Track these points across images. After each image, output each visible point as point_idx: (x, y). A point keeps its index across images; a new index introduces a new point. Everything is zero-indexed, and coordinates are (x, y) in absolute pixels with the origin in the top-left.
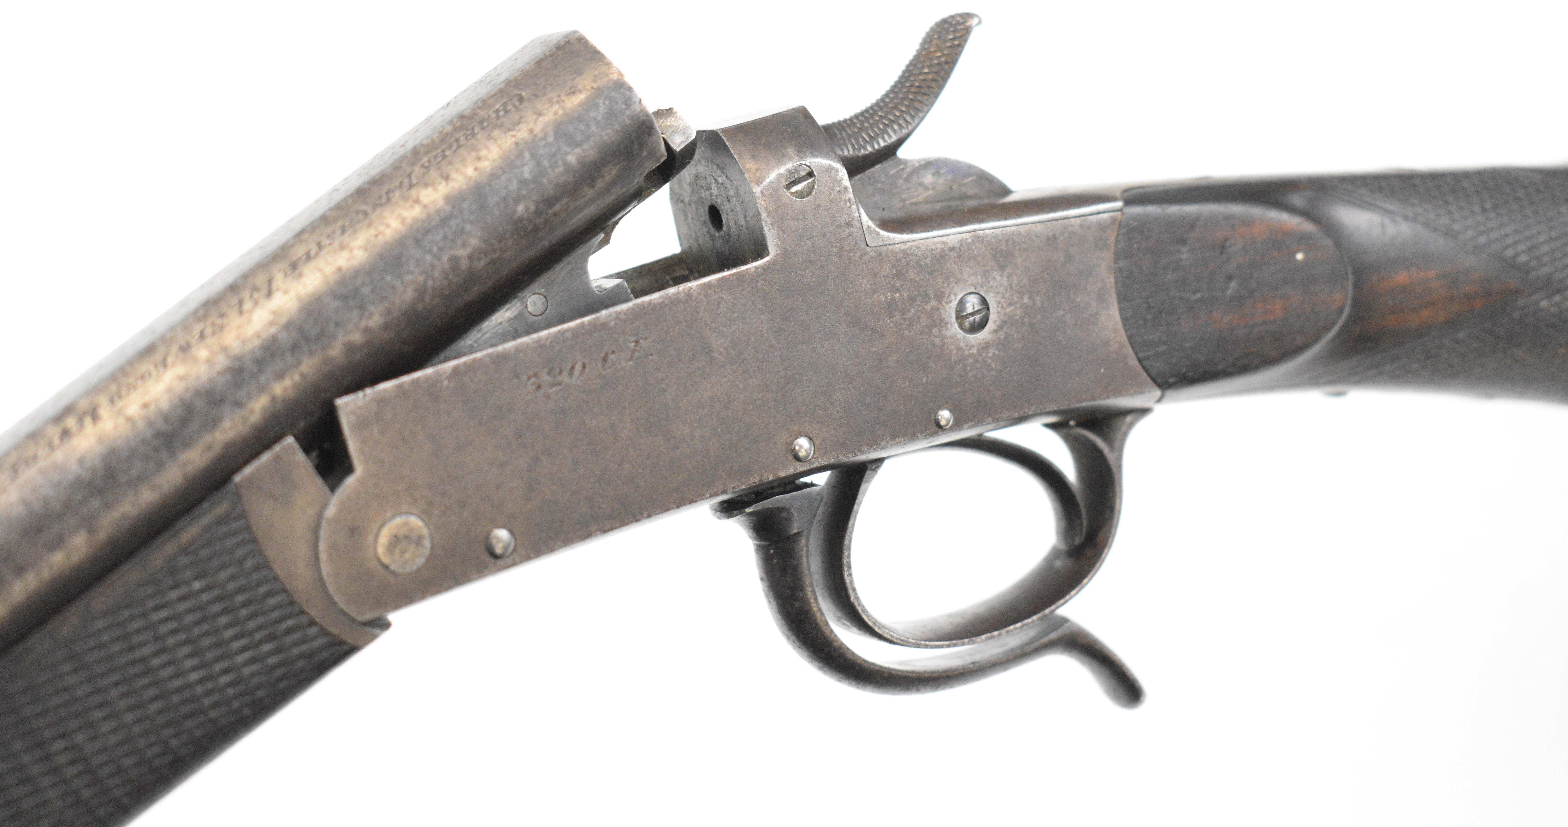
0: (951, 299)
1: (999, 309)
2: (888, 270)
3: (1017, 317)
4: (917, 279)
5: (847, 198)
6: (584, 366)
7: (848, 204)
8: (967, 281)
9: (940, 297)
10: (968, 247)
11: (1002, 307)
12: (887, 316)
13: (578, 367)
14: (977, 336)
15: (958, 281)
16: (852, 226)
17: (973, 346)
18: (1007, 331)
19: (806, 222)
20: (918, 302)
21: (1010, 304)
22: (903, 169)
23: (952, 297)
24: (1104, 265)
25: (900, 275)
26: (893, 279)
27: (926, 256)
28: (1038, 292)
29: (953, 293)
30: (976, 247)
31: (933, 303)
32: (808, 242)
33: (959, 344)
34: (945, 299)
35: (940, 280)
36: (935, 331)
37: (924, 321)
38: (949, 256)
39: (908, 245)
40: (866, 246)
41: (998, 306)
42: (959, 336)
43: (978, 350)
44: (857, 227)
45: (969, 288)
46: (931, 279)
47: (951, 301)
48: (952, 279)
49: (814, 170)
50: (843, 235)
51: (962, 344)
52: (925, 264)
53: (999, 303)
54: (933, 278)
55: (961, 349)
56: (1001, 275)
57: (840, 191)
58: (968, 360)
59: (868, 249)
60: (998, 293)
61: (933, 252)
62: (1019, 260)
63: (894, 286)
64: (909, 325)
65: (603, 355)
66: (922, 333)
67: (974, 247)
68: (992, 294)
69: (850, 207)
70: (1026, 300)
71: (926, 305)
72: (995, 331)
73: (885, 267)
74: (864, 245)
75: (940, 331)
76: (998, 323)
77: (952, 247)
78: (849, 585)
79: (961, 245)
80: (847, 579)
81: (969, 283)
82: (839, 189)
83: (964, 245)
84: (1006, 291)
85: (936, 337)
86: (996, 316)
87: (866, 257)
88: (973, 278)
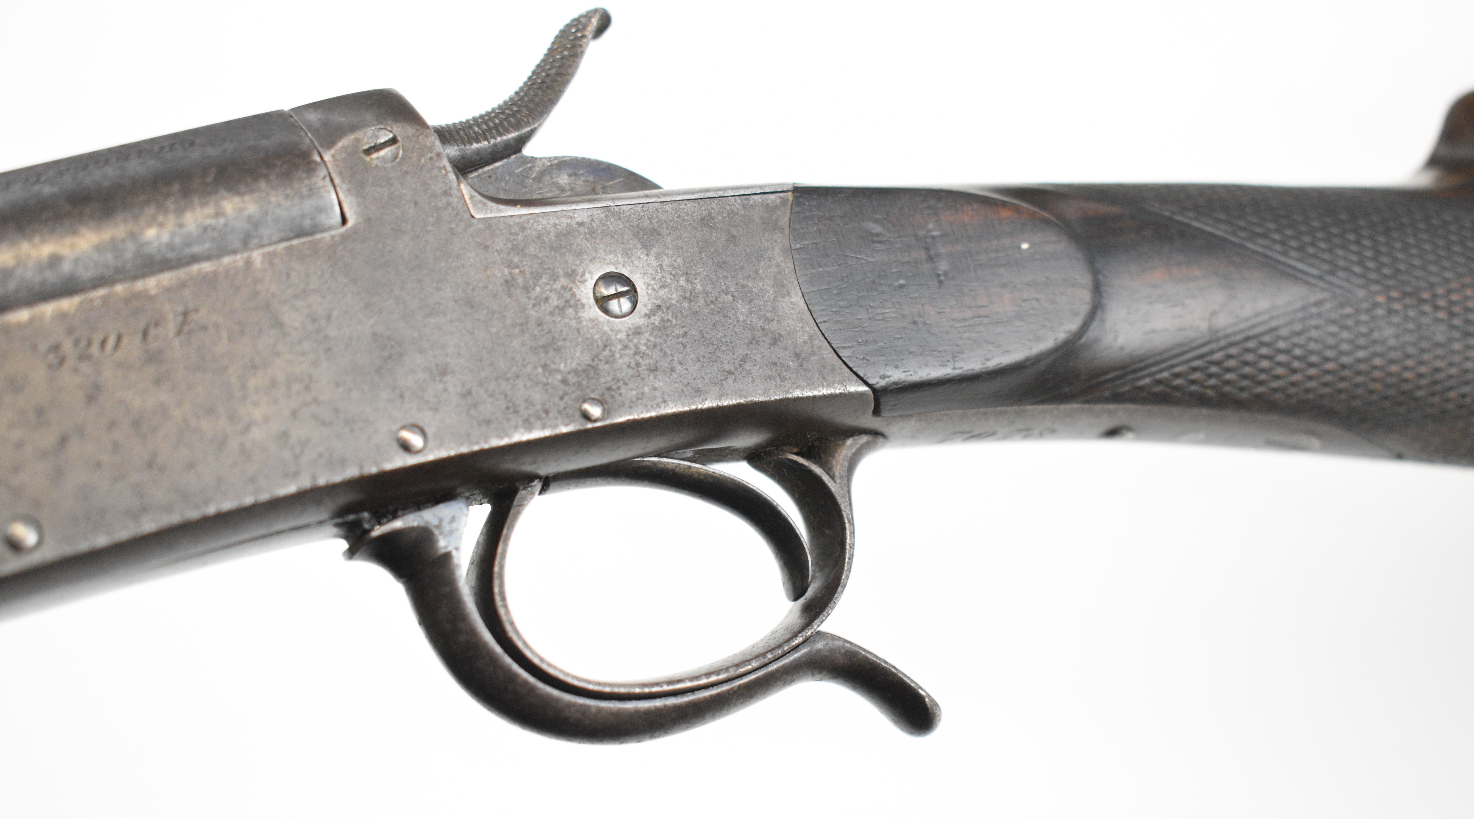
0: (585, 279)
1: (650, 292)
2: (501, 243)
3: (674, 302)
4: (540, 256)
5: (441, 165)
6: (119, 339)
7: (443, 171)
8: (604, 260)
9: (571, 275)
10: (601, 223)
11: (654, 289)
12: (505, 294)
13: (111, 341)
14: (625, 320)
15: (593, 260)
16: (451, 195)
17: (620, 331)
18: (663, 315)
19: (392, 189)
20: (544, 280)
21: (663, 287)
22: (531, 168)
23: (587, 276)
24: (777, 250)
25: (517, 249)
26: (509, 253)
27: (548, 230)
28: (697, 274)
29: (587, 272)
30: (611, 223)
31: (563, 281)
32: (396, 210)
33: (602, 328)
34: (578, 278)
35: (570, 258)
36: (570, 311)
37: (554, 301)
38: (578, 232)
39: (525, 218)
40: (471, 218)
41: (647, 288)
42: (601, 320)
43: (628, 335)
44: (456, 197)
45: (608, 267)
46: (558, 256)
47: (586, 281)
48: (585, 257)
49: (397, 135)
50: (440, 204)
51: (606, 328)
52: (548, 239)
53: (649, 285)
54: (561, 254)
55: (605, 333)
56: (647, 255)
57: (431, 158)
58: (616, 346)
59: (474, 221)
60: (645, 274)
61: (557, 227)
62: (668, 239)
63: (511, 262)
64: (534, 305)
65: (142, 325)
66: (552, 314)
67: (608, 223)
68: (638, 275)
69: (446, 175)
70: (682, 281)
71: (553, 284)
72: (648, 316)
73: (497, 240)
74: (467, 216)
75: (576, 312)
76: (649, 307)
77: (580, 221)
78: (504, 618)
79: (592, 220)
80: (502, 611)
81: (607, 261)
82: (430, 155)
83: (597, 220)
84: (657, 272)
85: (572, 319)
86: (646, 298)
87: (472, 230)
88: (611, 256)
